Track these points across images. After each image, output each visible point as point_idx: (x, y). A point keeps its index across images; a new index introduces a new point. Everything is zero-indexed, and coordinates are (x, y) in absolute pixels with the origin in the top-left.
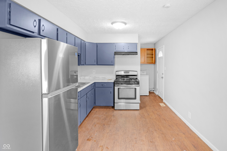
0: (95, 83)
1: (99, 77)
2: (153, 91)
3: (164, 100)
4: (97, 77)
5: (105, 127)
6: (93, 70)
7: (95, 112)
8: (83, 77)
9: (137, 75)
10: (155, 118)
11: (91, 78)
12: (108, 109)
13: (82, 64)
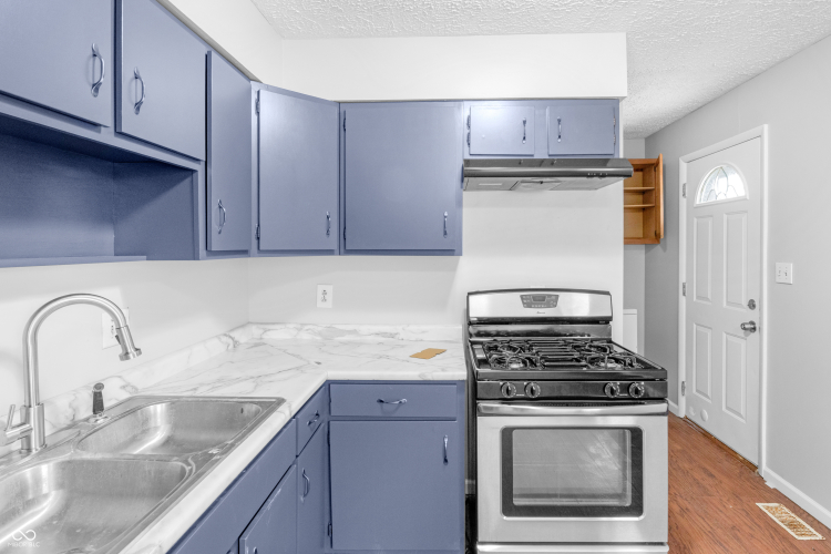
0: (328, 385)
1: (354, 332)
3: (765, 470)
4: (343, 332)
8: (255, 331)
9: (607, 320)
11: (305, 336)
13: (214, 247)
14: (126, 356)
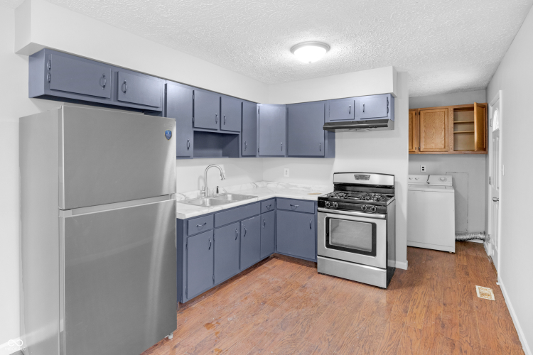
0: (275, 198)
1: (296, 186)
2: (481, 242)
5: (262, 310)
6: (285, 169)
7: (270, 267)
10: (420, 328)
12: (304, 267)
14: (222, 179)
